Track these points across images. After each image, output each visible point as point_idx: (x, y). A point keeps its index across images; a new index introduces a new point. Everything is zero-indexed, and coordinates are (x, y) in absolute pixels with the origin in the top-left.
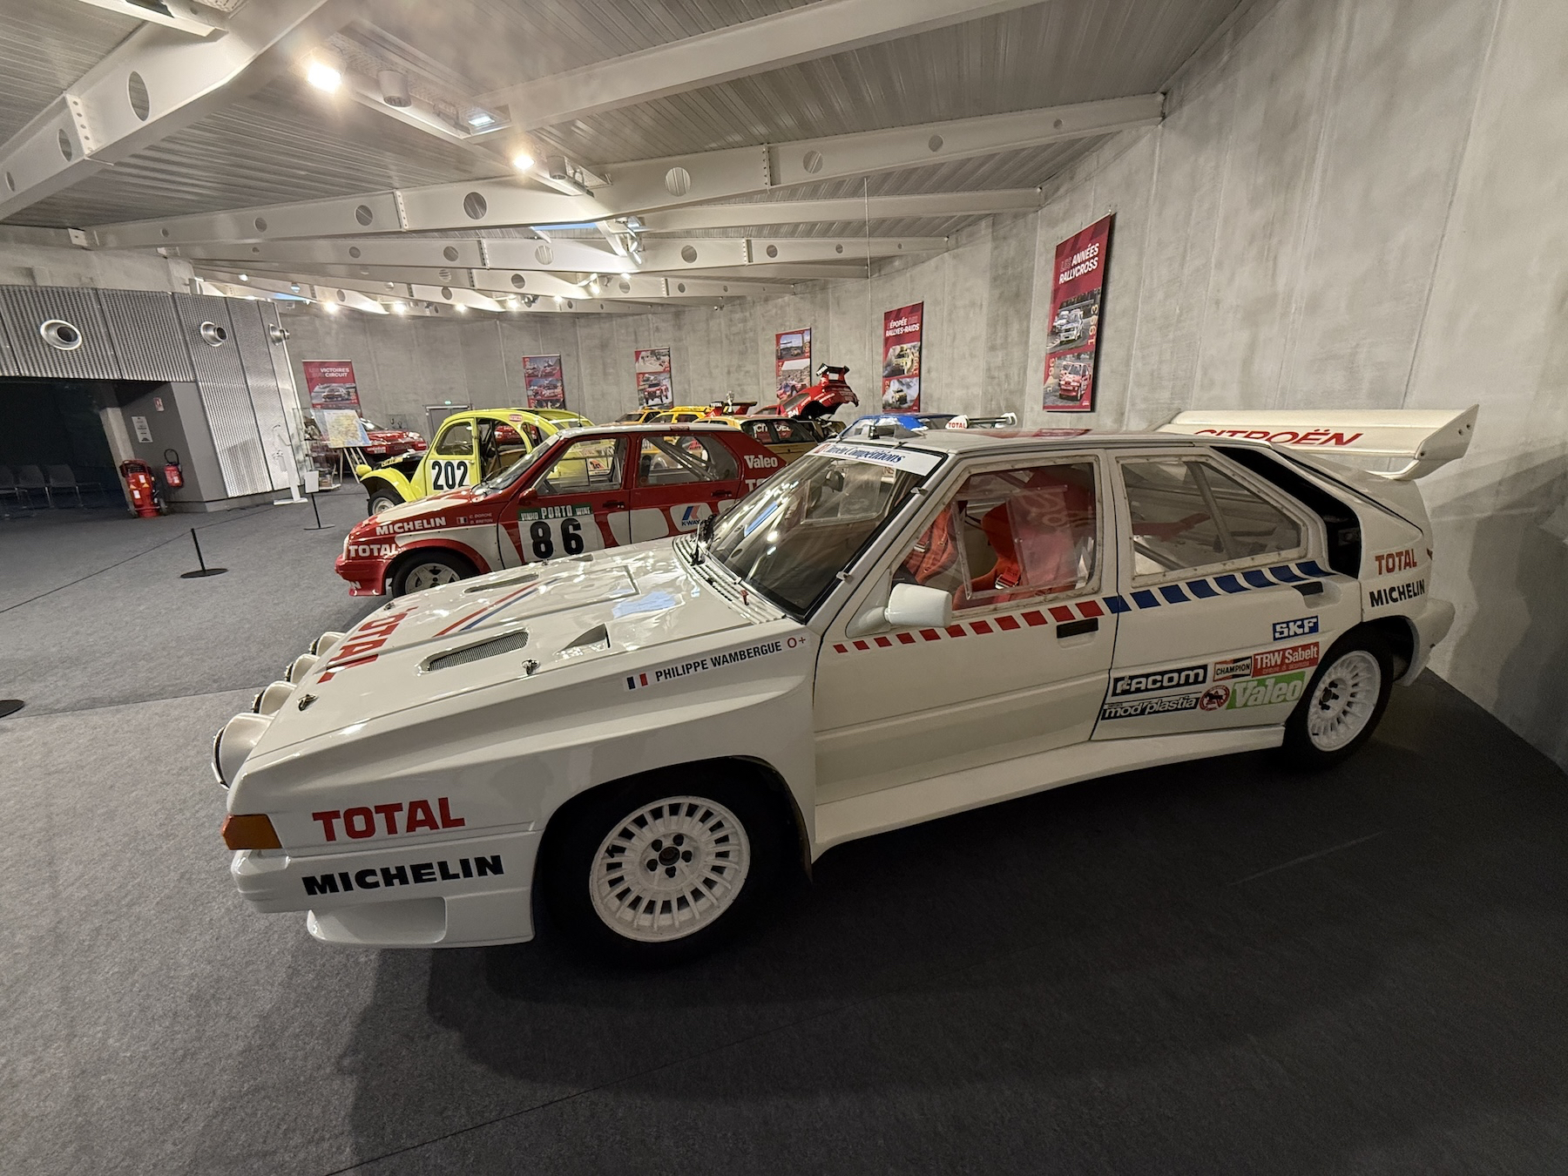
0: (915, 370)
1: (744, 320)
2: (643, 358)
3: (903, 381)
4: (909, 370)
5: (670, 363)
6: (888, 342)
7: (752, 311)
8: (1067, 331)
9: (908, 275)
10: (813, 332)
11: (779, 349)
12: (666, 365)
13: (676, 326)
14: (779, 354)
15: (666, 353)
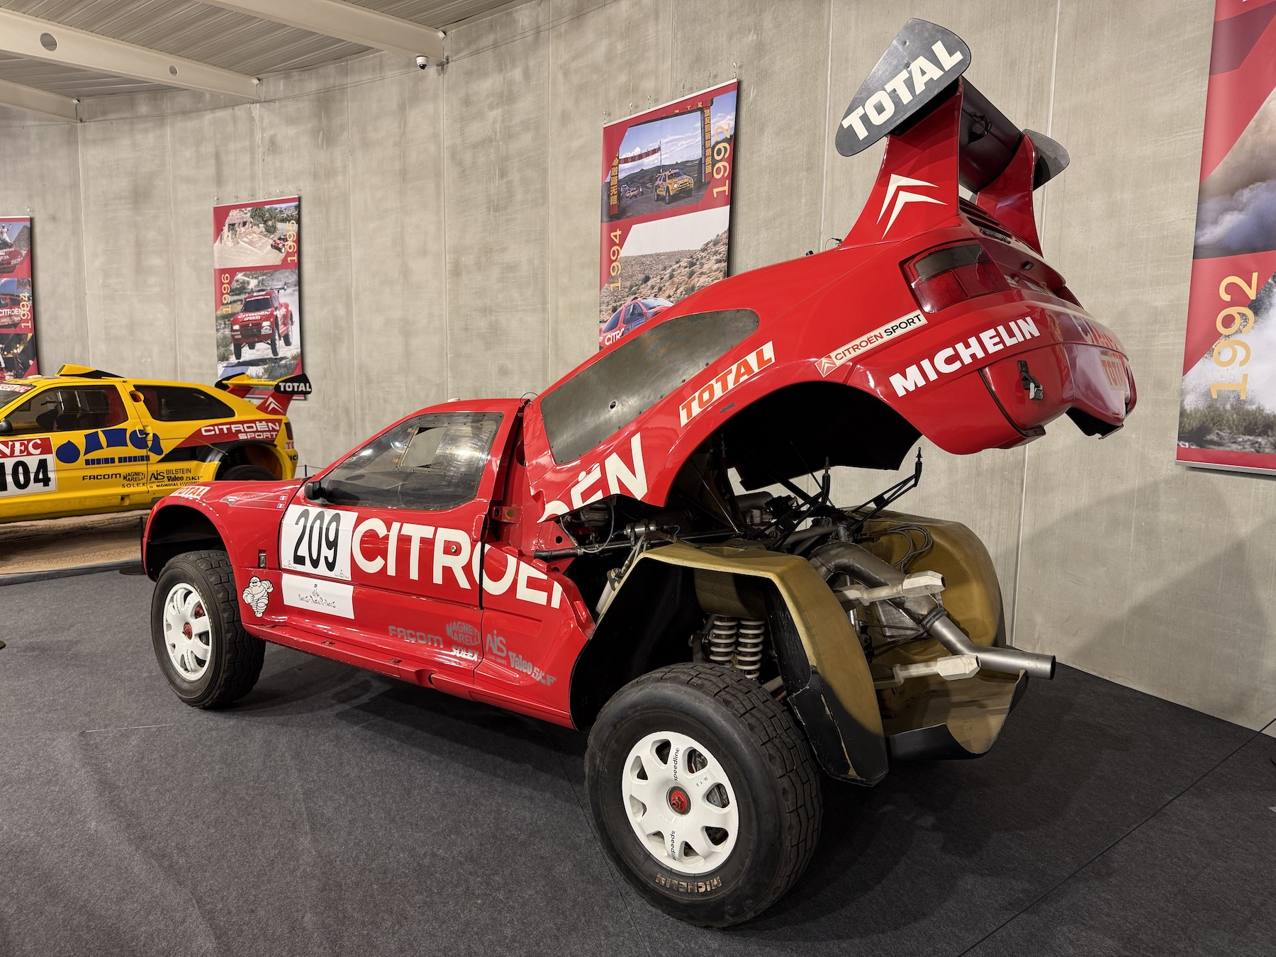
1: (507, 97)
2: (232, 226)
5: (299, 240)
7: (531, 63)
11: (614, 182)
12: (290, 247)
13: (321, 134)
14: (614, 200)
15: (289, 213)
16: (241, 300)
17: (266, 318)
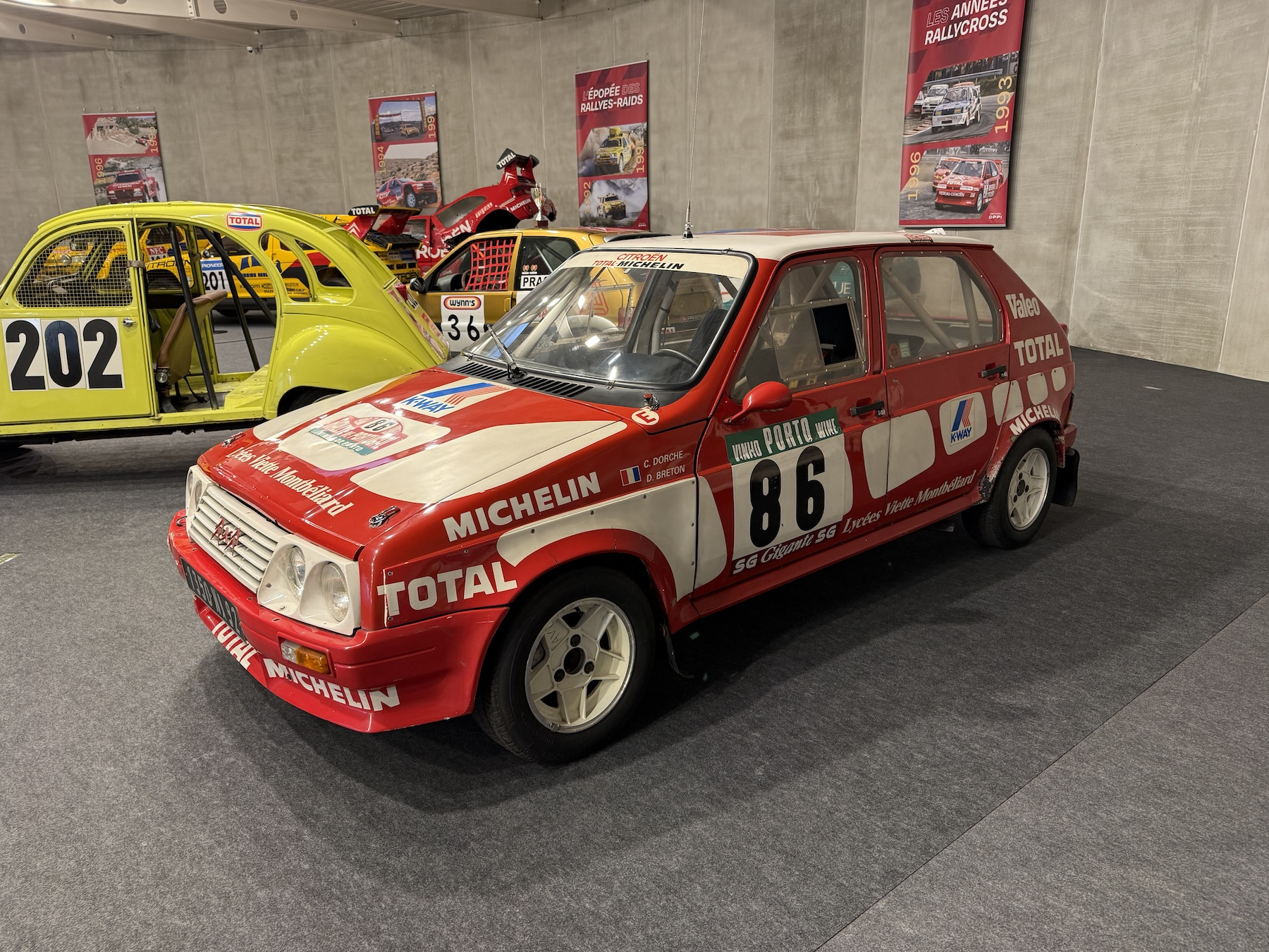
0: (639, 166)
1: (306, 74)
2: (100, 128)
3: (618, 182)
4: (627, 166)
5: (158, 139)
6: (585, 122)
7: (320, 59)
8: (945, 112)
9: (617, 19)
10: (441, 98)
11: (377, 124)
12: (152, 143)
13: (168, 76)
14: (378, 133)
15: (149, 122)
16: (114, 175)
17: (138, 186)
